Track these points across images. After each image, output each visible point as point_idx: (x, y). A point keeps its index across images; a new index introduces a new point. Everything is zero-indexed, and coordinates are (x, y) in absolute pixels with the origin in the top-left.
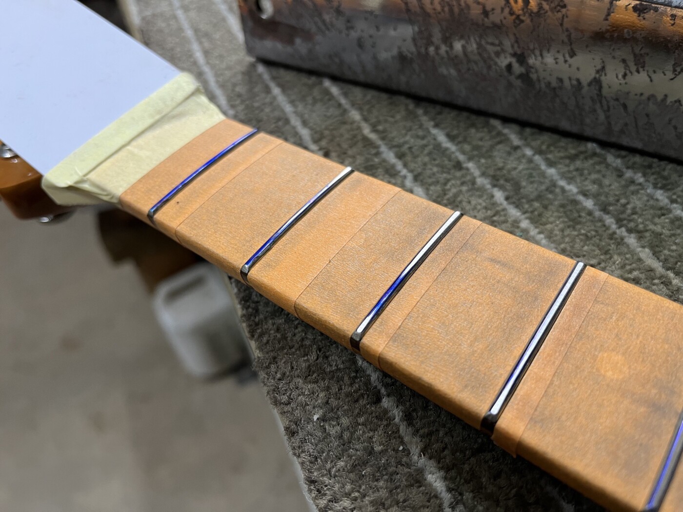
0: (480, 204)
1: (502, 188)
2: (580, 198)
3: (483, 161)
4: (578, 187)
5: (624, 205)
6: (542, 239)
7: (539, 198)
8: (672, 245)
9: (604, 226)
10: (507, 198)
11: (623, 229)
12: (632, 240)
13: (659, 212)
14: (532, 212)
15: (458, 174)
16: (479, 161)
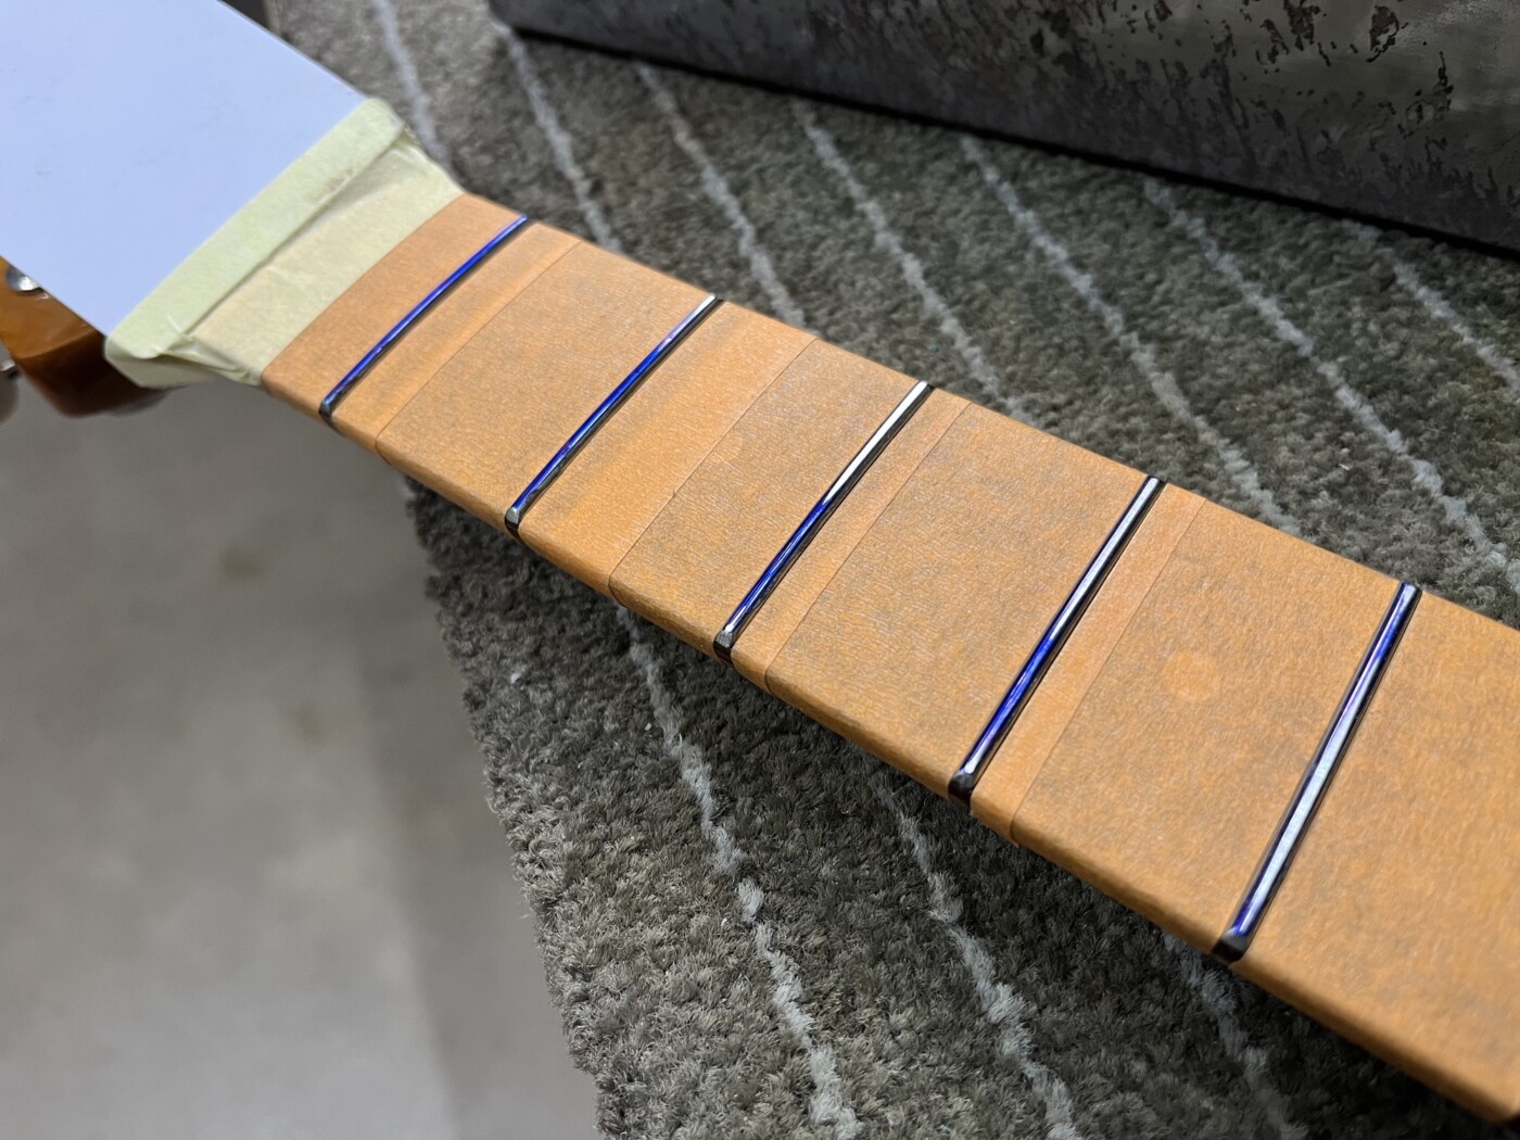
0: (873, 288)
1: (920, 253)
2: (1069, 272)
3: (897, 196)
4: (1071, 250)
5: (1151, 287)
6: (975, 356)
7: (989, 270)
8: (1220, 366)
9: (1101, 328)
10: (927, 275)
11: (1134, 335)
12: (1145, 357)
13: (1215, 299)
14: (970, 302)
15: (843, 225)
16: (890, 197)
